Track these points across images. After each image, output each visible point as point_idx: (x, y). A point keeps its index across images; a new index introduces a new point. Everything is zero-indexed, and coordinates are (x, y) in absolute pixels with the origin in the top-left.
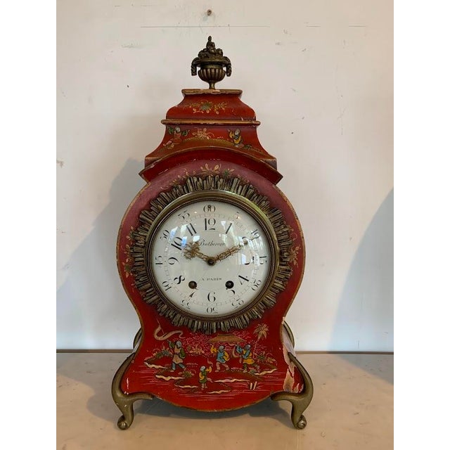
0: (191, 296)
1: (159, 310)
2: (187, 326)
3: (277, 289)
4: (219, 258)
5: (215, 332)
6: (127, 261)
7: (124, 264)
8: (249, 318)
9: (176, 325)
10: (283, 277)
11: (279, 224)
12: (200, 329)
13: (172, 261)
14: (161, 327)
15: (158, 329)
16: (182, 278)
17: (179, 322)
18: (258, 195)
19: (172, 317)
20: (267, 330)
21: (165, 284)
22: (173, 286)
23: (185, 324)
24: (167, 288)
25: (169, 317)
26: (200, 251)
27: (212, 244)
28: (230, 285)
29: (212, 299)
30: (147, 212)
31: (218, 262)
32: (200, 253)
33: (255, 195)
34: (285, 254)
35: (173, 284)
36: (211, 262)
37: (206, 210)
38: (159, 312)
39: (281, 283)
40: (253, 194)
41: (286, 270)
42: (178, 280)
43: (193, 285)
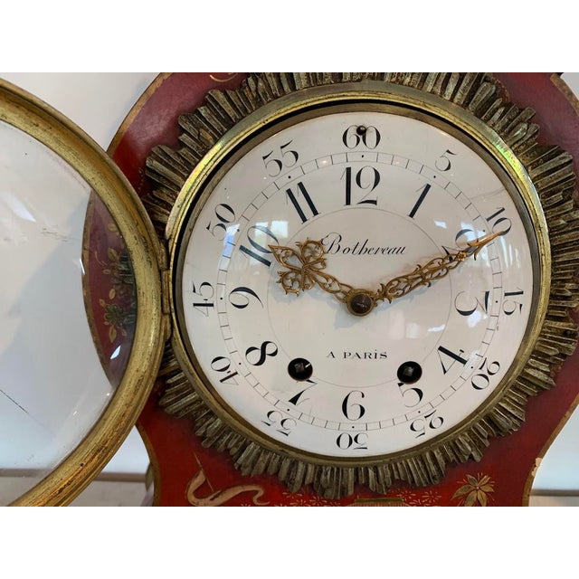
0: (294, 401)
1: (200, 432)
2: (276, 474)
3: (530, 384)
4: (389, 292)
5: (351, 492)
6: (112, 294)
7: (102, 303)
8: (447, 461)
9: (245, 472)
10: (553, 352)
11: (559, 197)
12: (311, 485)
13: (242, 298)
14: (207, 474)
15: (199, 480)
16: (269, 349)
17: (254, 463)
18: (507, 105)
19: (235, 450)
20: (489, 489)
21: (220, 364)
22: (242, 370)
23: (272, 471)
24: (225, 374)
25: (227, 450)
26: (326, 271)
27: (365, 250)
28: (409, 373)
29: (353, 410)
30: (166, 149)
31: (382, 304)
32: (327, 277)
33: (497, 103)
34: (569, 285)
35: (244, 364)
36: (359, 304)
37: (352, 139)
38: (203, 438)
39: (545, 367)
40: (490, 101)
41: (565, 333)
42: (256, 355)
43: (300, 370)
